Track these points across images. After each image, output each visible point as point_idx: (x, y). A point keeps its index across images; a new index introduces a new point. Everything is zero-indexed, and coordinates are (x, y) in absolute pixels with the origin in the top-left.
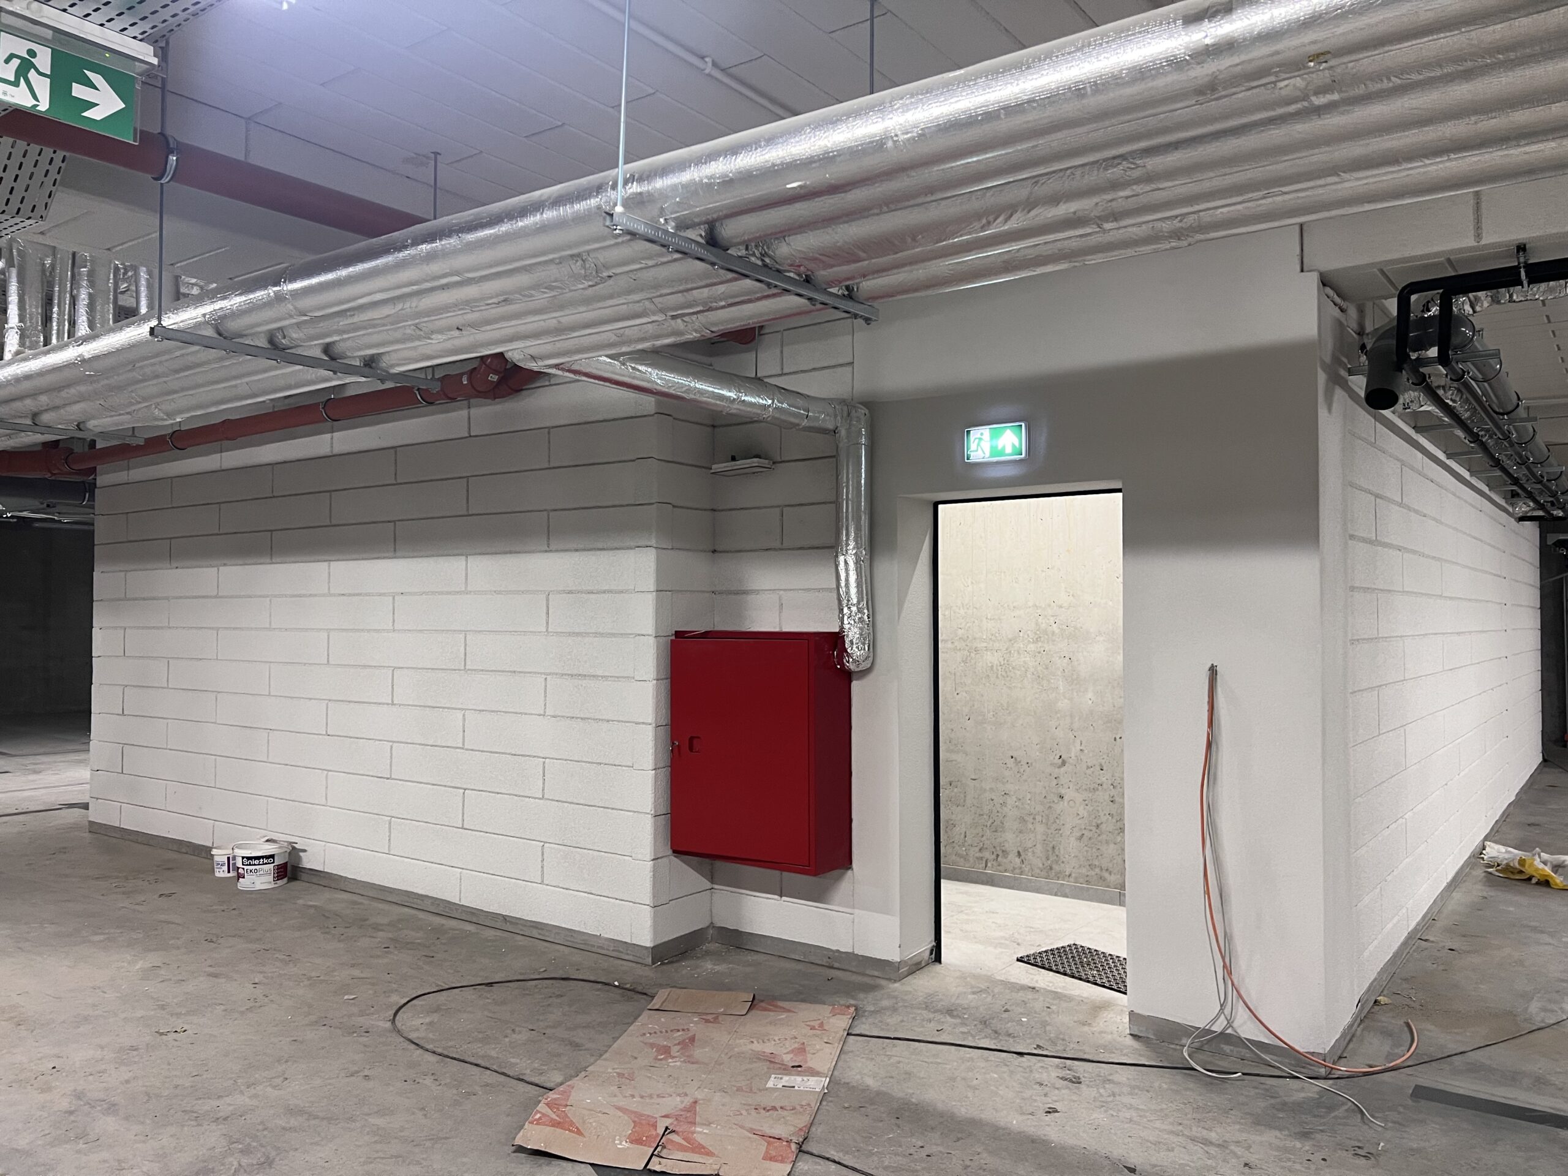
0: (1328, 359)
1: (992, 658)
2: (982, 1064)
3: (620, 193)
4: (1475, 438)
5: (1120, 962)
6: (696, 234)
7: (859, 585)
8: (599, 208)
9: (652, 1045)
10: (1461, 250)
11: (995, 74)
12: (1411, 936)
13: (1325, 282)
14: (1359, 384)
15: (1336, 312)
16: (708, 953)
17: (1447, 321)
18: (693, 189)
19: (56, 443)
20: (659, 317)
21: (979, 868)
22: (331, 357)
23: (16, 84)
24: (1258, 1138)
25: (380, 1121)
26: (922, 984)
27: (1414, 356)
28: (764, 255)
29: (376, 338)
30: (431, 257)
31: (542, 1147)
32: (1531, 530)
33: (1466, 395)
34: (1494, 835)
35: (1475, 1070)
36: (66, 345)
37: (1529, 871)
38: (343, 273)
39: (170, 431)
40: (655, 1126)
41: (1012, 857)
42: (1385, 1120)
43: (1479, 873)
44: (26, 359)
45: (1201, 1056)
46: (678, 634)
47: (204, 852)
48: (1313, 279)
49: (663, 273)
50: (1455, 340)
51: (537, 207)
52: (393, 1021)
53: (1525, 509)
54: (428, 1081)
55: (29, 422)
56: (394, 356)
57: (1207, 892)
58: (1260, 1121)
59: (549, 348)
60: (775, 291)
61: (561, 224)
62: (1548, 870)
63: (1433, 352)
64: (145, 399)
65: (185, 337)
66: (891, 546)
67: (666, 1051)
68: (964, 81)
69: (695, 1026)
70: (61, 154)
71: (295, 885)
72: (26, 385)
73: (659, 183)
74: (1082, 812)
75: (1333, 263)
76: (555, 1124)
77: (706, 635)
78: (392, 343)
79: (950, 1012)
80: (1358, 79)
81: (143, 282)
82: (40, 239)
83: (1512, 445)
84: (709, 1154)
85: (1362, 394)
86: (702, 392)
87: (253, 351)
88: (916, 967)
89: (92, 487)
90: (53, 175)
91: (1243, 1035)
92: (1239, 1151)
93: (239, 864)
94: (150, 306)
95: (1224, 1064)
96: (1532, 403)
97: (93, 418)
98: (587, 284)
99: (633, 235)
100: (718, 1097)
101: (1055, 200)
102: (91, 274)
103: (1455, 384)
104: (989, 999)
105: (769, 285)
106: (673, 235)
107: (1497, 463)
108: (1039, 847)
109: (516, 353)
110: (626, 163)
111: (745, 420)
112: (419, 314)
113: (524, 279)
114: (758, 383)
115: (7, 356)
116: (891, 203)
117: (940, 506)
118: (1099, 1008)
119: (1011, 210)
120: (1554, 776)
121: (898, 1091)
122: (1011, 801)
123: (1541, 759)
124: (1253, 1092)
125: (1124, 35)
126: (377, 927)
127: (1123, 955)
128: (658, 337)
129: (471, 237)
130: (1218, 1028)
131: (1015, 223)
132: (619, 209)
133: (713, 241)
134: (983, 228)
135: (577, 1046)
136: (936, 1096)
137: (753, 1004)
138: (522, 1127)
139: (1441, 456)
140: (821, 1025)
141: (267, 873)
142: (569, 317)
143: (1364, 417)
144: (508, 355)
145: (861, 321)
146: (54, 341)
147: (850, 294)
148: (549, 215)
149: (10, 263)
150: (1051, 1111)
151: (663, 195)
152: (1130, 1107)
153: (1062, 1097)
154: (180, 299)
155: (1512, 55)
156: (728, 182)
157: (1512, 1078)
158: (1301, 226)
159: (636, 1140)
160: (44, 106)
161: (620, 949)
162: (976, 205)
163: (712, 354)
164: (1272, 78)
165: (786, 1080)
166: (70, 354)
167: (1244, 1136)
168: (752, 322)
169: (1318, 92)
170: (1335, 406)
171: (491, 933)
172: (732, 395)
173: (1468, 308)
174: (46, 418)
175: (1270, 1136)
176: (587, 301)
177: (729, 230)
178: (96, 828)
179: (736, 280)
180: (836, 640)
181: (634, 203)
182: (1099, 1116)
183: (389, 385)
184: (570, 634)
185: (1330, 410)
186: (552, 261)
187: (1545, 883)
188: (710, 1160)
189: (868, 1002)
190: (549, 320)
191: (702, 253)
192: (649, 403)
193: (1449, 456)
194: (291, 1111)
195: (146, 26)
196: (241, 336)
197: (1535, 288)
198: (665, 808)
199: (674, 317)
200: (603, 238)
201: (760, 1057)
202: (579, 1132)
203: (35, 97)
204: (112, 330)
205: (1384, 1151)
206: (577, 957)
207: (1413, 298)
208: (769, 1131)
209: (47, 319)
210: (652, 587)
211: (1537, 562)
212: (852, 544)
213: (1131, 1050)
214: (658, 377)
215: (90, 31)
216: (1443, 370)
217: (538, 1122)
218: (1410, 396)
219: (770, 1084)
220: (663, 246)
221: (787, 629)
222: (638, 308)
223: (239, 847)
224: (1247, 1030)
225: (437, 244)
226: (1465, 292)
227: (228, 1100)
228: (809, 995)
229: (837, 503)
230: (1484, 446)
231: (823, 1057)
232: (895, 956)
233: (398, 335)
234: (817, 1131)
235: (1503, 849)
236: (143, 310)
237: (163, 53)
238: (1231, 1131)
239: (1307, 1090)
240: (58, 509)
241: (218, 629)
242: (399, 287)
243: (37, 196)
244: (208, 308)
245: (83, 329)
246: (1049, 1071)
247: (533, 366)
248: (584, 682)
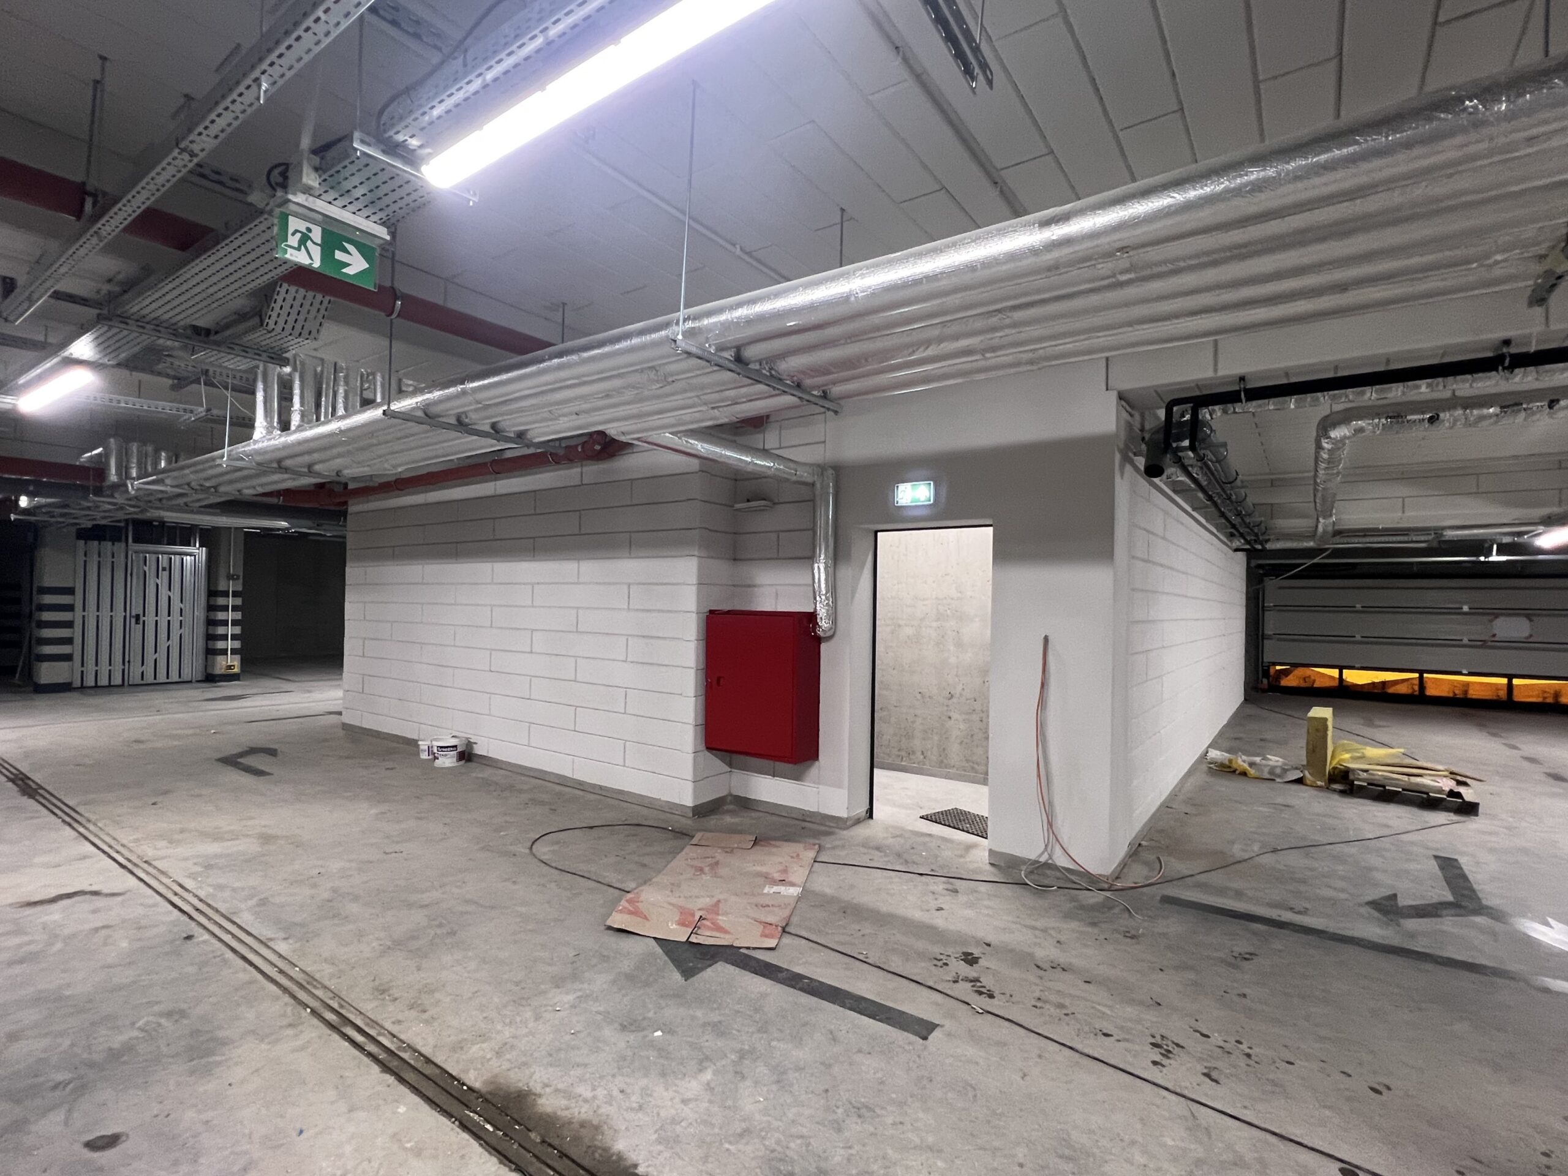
0: (1122, 446)
1: (909, 631)
2: (897, 880)
3: (682, 327)
4: (1210, 498)
5: (984, 820)
6: (729, 355)
7: (826, 580)
8: (667, 337)
9: (692, 866)
10: (1206, 379)
11: (920, 255)
12: (1162, 805)
13: (1121, 397)
14: (1141, 462)
15: (1129, 418)
16: (728, 812)
17: (1196, 424)
18: (727, 326)
19: (321, 486)
20: (704, 408)
21: (898, 762)
22: (496, 431)
23: (299, 249)
24: (1065, 926)
25: (523, 909)
26: (862, 831)
27: (1174, 445)
28: (771, 369)
29: (523, 420)
30: (560, 367)
31: (623, 927)
32: (1241, 557)
33: (1205, 469)
34: (1213, 745)
35: (1200, 886)
36: (330, 421)
37: (1234, 766)
38: (504, 377)
39: (393, 479)
40: (693, 915)
41: (919, 754)
42: (1142, 915)
43: (1204, 767)
44: (305, 430)
45: (1033, 877)
46: (711, 612)
47: (414, 743)
48: (1113, 395)
49: (706, 380)
50: (1200, 436)
51: (627, 336)
52: (531, 848)
53: (1238, 543)
54: (553, 885)
55: (306, 470)
56: (536, 431)
57: (1039, 776)
58: (1068, 916)
59: (634, 427)
60: (777, 392)
61: (643, 347)
62: (1246, 766)
63: (1186, 443)
64: (380, 457)
65: (405, 417)
66: (848, 557)
67: (701, 870)
68: (899, 260)
69: (719, 855)
70: (327, 298)
71: (469, 764)
72: (305, 447)
73: (706, 322)
74: (962, 727)
75: (1126, 385)
76: (631, 913)
77: (729, 612)
78: (534, 422)
79: (878, 848)
80: (1149, 265)
81: (379, 383)
82: (315, 354)
83: (1232, 502)
84: (726, 932)
85: (1142, 468)
86: (729, 457)
87: (447, 426)
88: (858, 821)
89: (345, 514)
90: (322, 311)
91: (1058, 864)
92: (1052, 932)
93: (435, 750)
94: (383, 398)
95: (1046, 882)
96: (1245, 478)
97: (346, 468)
98: (658, 386)
99: (689, 354)
100: (733, 898)
101: (956, 337)
102: (346, 378)
103: (1199, 464)
104: (902, 841)
105: (774, 388)
106: (714, 354)
107: (1223, 515)
108: (935, 748)
109: (613, 430)
110: (685, 308)
111: (757, 477)
112: (551, 404)
113: (617, 383)
114: (765, 453)
115: (293, 428)
116: (852, 338)
117: (879, 534)
118: (969, 847)
119: (928, 343)
120: (1252, 710)
121: (846, 896)
122: (919, 721)
123: (1243, 699)
124: (1063, 898)
125: (1002, 233)
126: (520, 791)
127: (986, 815)
128: (702, 421)
129: (585, 355)
130: (1043, 859)
131: (931, 352)
132: (680, 337)
133: (739, 359)
134: (910, 355)
135: (644, 865)
136: (866, 899)
137: (756, 842)
138: (610, 915)
139: (1189, 509)
140: (798, 855)
141: (452, 757)
142: (647, 407)
143: (1142, 482)
144: (607, 432)
145: (831, 413)
146: (322, 419)
147: (825, 396)
148: (635, 341)
149: (295, 369)
150: (940, 909)
151: (709, 329)
152: (988, 907)
153: (946, 901)
154: (401, 393)
155: (1244, 251)
156: (749, 322)
157: (1222, 891)
158: (1107, 359)
159: (682, 924)
160: (317, 264)
161: (672, 808)
162: (906, 340)
163: (736, 434)
164: (1093, 262)
165: (775, 889)
166: (333, 426)
167: (1057, 925)
168: (763, 412)
169: (1121, 273)
170: (1126, 475)
171: (592, 797)
172: (749, 459)
173: (1208, 416)
174: (317, 468)
175: (1074, 925)
176: (658, 397)
177: (749, 353)
178: (346, 727)
179: (752, 384)
180: (812, 617)
181: (690, 334)
182: (969, 913)
183: (531, 451)
184: (643, 610)
185: (1122, 476)
186: (636, 371)
187: (1244, 774)
188: (727, 936)
189: (827, 842)
190: (634, 409)
191: (732, 366)
192: (695, 464)
193: (1194, 509)
194: (468, 902)
195: (382, 215)
196: (439, 416)
197: (1249, 404)
198: (701, 720)
199: (713, 408)
200: (668, 356)
201: (759, 874)
202: (646, 918)
203: (311, 259)
204: (359, 412)
205: (1143, 934)
206: (645, 811)
207: (1175, 409)
208: (764, 919)
209: (318, 406)
210: (695, 581)
211: (1244, 577)
212: (822, 557)
213: (990, 873)
214: (701, 447)
215: (346, 216)
216: (1191, 454)
217: (621, 911)
218: (1173, 472)
219: (765, 891)
220: (708, 361)
221: (780, 609)
222: (690, 402)
223: (436, 740)
224: (1061, 861)
225: (564, 359)
226: (1207, 405)
227: (428, 894)
228: (788, 838)
229: (814, 531)
230: (1215, 504)
231: (798, 874)
232: (843, 814)
233: (539, 417)
234: (795, 920)
235: (1218, 753)
236: (379, 400)
237: (393, 234)
238: (1051, 922)
239: (1095, 897)
240: (325, 527)
241: (422, 604)
242: (538, 386)
243: (311, 325)
244: (419, 399)
245: (341, 412)
246: (939, 885)
247: (623, 439)
248: (651, 641)
